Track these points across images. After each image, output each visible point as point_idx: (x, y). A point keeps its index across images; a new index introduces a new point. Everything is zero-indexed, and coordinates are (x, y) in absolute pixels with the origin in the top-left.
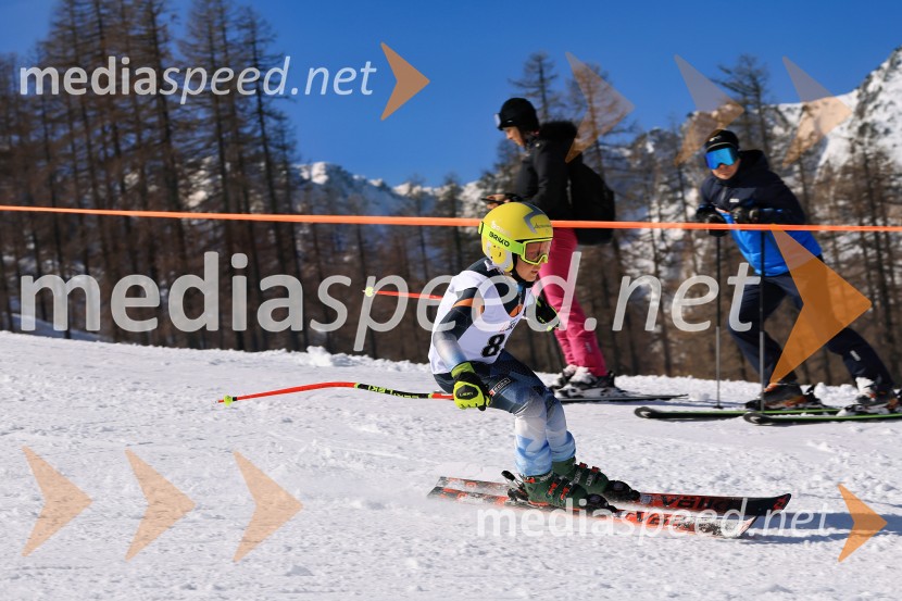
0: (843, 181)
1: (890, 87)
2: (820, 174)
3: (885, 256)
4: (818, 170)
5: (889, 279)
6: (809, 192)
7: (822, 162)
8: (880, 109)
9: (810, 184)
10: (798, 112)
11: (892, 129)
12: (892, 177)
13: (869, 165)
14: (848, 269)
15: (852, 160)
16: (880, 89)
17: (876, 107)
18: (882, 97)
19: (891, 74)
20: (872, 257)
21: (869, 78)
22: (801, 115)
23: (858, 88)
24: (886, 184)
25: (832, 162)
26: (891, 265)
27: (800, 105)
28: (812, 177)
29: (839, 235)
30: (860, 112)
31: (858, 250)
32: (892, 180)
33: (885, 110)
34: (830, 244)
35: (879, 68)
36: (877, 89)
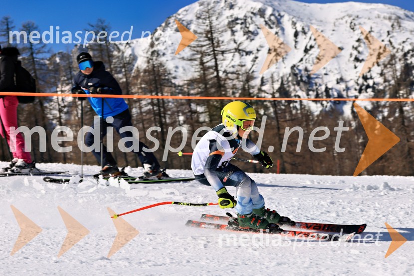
0: (144, 76)
2: (134, 73)
3: (162, 110)
4: (133, 71)
5: (164, 120)
6: (129, 81)
7: (135, 68)
8: (161, 45)
9: (130, 77)
10: (124, 45)
11: (166, 53)
12: (166, 74)
13: (155, 69)
14: (146, 116)
15: (148, 66)
19: (166, 29)
20: (156, 110)
21: (156, 30)
22: (125, 46)
24: (163, 78)
25: (139, 67)
26: (165, 114)
28: (131, 74)
29: (142, 100)
30: (152, 45)
31: (150, 107)
32: (166, 76)
33: (163, 44)
34: (138, 104)
35: (160, 26)
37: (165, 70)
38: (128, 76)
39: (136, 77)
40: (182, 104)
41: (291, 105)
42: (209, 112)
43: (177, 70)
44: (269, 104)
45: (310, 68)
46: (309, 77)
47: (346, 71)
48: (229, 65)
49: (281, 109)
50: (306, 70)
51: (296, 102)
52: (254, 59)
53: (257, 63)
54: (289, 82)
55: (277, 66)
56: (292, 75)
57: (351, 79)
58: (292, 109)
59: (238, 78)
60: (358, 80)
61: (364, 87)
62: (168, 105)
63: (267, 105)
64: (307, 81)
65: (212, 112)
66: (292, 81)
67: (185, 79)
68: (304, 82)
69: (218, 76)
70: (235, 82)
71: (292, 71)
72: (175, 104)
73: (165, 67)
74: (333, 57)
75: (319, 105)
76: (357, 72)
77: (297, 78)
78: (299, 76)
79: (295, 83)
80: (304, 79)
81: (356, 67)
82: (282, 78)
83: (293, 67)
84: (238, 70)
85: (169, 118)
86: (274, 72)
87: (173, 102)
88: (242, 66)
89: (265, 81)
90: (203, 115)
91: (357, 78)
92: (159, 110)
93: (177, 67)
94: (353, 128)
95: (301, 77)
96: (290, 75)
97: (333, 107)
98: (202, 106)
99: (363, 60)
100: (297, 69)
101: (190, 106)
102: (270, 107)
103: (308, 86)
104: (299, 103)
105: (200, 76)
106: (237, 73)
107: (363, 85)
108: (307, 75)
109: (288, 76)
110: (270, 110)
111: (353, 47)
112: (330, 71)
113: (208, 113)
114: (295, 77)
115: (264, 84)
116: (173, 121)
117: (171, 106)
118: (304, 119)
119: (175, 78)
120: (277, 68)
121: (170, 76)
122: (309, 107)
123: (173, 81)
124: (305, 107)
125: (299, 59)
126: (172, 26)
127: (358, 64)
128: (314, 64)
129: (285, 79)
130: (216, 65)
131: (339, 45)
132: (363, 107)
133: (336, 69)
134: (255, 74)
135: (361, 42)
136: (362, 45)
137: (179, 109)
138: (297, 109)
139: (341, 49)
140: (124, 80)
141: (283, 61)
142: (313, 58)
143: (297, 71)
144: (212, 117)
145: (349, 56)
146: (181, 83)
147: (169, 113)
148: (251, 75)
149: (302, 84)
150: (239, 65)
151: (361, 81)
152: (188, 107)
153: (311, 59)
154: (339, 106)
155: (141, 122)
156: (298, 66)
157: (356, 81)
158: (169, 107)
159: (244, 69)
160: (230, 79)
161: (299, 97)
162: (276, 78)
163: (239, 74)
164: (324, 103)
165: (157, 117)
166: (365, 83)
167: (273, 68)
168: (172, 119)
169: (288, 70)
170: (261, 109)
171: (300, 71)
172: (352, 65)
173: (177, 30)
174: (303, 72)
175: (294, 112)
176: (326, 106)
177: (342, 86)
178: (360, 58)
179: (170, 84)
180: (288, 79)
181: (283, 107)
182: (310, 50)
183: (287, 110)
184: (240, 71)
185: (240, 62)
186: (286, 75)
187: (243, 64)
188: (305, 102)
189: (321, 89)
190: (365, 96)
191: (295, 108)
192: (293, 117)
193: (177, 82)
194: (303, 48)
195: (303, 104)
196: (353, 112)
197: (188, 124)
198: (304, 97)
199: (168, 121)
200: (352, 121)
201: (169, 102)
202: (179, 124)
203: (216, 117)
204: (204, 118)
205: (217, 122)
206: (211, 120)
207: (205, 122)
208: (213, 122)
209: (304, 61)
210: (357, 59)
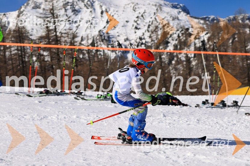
0: (13, 34)
1: (26, 10)
3: (23, 53)
4: (7, 30)
5: (24, 59)
8: (24, 16)
10: (2, 15)
12: (26, 33)
13: (20, 30)
14: (14, 56)
15: (16, 28)
16: (24, 10)
17: (23, 15)
18: (24, 12)
19: (27, 7)
20: (20, 53)
21: (21, 7)
22: (3, 16)
23: (18, 10)
24: (24, 35)
25: (11, 28)
26: (25, 55)
27: (3, 14)
28: (6, 32)
29: (11, 47)
30: (18, 16)
31: (16, 51)
32: (26, 34)
33: (25, 16)
34: (9, 50)
35: (24, 5)
36: (23, 10)
37: (26, 31)
38: (4, 33)
39: (9, 33)
40: (35, 51)
41: (98, 53)
42: (51, 55)
43: (33, 31)
44: (85, 52)
45: (109, 32)
46: (109, 37)
47: (130, 34)
48: (63, 29)
49: (92, 55)
50: (107, 33)
51: (101, 51)
53: (79, 28)
54: (97, 39)
55: (91, 30)
56: (99, 35)
57: (133, 39)
58: (98, 55)
59: (68, 36)
60: (136, 40)
61: (140, 44)
62: (27, 51)
63: (84, 52)
64: (107, 39)
65: (52, 55)
66: (99, 39)
67: (37, 36)
68: (106, 40)
69: (56, 35)
70: (66, 39)
71: (99, 34)
72: (31, 50)
73: (26, 29)
74: (123, 26)
75: (114, 53)
76: (136, 35)
77: (102, 37)
78: (103, 36)
79: (101, 40)
80: (106, 38)
81: (135, 32)
82: (93, 37)
83: (100, 31)
84: (68, 32)
85: (27, 58)
86: (89, 34)
87: (30, 48)
88: (70, 30)
89: (83, 38)
90: (47, 57)
91: (136, 39)
92: (22, 53)
93: (33, 29)
95: (104, 37)
96: (98, 36)
97: (122, 55)
98: (46, 52)
99: (140, 28)
100: (102, 32)
102: (85, 54)
103: (108, 42)
104: (102, 52)
105: (46, 34)
106: (67, 33)
107: (139, 42)
108: (107, 36)
109: (97, 36)
110: (86, 55)
111: (134, 21)
112: (121, 34)
113: (50, 56)
114: (101, 37)
115: (83, 40)
118: (105, 61)
119: (31, 35)
120: (90, 31)
121: (29, 34)
122: (108, 54)
123: (30, 37)
124: (106, 54)
125: (103, 27)
126: (31, 5)
127: (137, 31)
128: (112, 30)
129: (95, 38)
130: (55, 29)
131: (127, 20)
133: (124, 33)
134: (78, 35)
135: (139, 18)
136: (140, 20)
137: (33, 53)
138: (101, 55)
139: (127, 22)
141: (94, 28)
143: (102, 34)
144: (52, 58)
145: (131, 26)
146: (35, 39)
147: (27, 55)
148: (75, 35)
149: (104, 41)
150: (69, 29)
151: (138, 40)
154: (125, 54)
155: (10, 60)
156: (103, 31)
159: (71, 31)
160: (63, 37)
162: (90, 37)
163: (68, 34)
164: (117, 52)
165: (21, 58)
166: (141, 42)
167: (88, 31)
168: (29, 59)
169: (97, 33)
170: (81, 54)
171: (104, 33)
172: (133, 31)
173: (33, 8)
174: (105, 34)
175: (100, 57)
176: (118, 54)
177: (127, 43)
178: (138, 27)
179: (28, 39)
180: (96, 38)
181: (93, 54)
182: (109, 22)
183: (96, 55)
184: (69, 32)
185: (70, 28)
186: (96, 35)
187: (71, 28)
188: (106, 51)
189: (115, 44)
191: (100, 54)
192: (99, 60)
193: (33, 38)
194: (106, 21)
195: (105, 52)
198: (106, 48)
199: (26, 60)
201: (27, 49)
202: (33, 62)
203: (54, 59)
204: (47, 59)
205: (55, 61)
206: (51, 60)
207: (48, 61)
208: (53, 61)
209: (106, 28)
210: (136, 28)
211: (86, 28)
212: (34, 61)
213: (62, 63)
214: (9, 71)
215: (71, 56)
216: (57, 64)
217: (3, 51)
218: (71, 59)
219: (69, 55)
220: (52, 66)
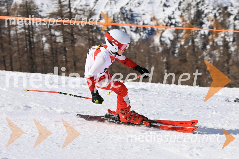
37: (34, 6)
38: (9, 8)
39: (15, 9)
40: (45, 30)
42: (63, 35)
43: (43, 6)
44: (104, 33)
45: (133, 9)
46: (132, 15)
47: (157, 13)
48: (78, 4)
50: (131, 11)
52: (96, 2)
53: (98, 5)
54: (118, 18)
55: (111, 7)
56: (121, 13)
57: (160, 19)
59: (84, 14)
60: (165, 19)
61: (169, 24)
62: (35, 30)
63: (102, 33)
64: (130, 18)
65: (65, 36)
66: (120, 18)
67: (48, 12)
68: (129, 19)
69: (70, 12)
70: (82, 16)
71: (121, 11)
72: (41, 29)
73: (34, 4)
74: (149, 3)
75: (138, 35)
76: (164, 14)
77: (124, 15)
78: (125, 14)
79: (122, 19)
80: (129, 16)
81: (164, 11)
82: (114, 15)
83: (122, 8)
84: (84, 8)
85: (36, 39)
86: (109, 11)
87: (39, 27)
88: (87, 6)
89: (102, 16)
90: (59, 37)
91: (164, 18)
92: (29, 33)
93: (43, 4)
94: (160, 51)
95: (127, 15)
96: (119, 14)
97: (147, 36)
98: (58, 32)
99: (169, 6)
100: (125, 10)
101: (50, 31)
103: (131, 21)
105: (59, 11)
106: (84, 10)
107: (168, 23)
108: (131, 14)
109: (118, 14)
112: (147, 12)
113: (62, 37)
114: (122, 15)
115: (101, 18)
116: (38, 40)
117: (37, 30)
119: (41, 11)
120: (111, 8)
121: (38, 10)
122: (131, 36)
123: (40, 13)
125: (126, 3)
127: (165, 8)
128: (136, 7)
129: (116, 16)
130: (70, 4)
132: (167, 38)
133: (151, 11)
134: (96, 12)
137: (43, 33)
140: (6, 11)
141: (115, 4)
142: (135, 3)
143: (124, 11)
144: (65, 39)
145: (159, 3)
146: (45, 15)
147: (36, 35)
148: (93, 12)
149: (127, 20)
150: (85, 5)
151: (167, 20)
152: (49, 31)
153: (134, 4)
154: (151, 36)
155: (16, 40)
156: (125, 8)
157: (164, 20)
158: (36, 31)
159: (88, 7)
160: (79, 14)
161: (125, 29)
162: (110, 15)
163: (84, 11)
164: (142, 33)
165: (28, 38)
166: (170, 22)
167: (108, 8)
168: (38, 39)
169: (118, 10)
170: (98, 35)
171: (126, 11)
172: (162, 8)
174: (128, 12)
176: (143, 36)
177: (153, 23)
178: (167, 5)
179: (37, 15)
180: (118, 16)
184: (86, 9)
185: (86, 3)
186: (117, 13)
187: (88, 4)
188: (129, 32)
189: (140, 24)
190: (169, 30)
193: (42, 14)
196: (161, 41)
197: (48, 43)
198: (128, 29)
199: (35, 40)
200: (160, 46)
201: (36, 27)
202: (42, 43)
203: (68, 40)
204: (60, 40)
205: (68, 43)
206: (64, 42)
207: (60, 42)
208: (66, 43)
209: (129, 5)
210: (165, 5)
211: (105, 4)
212: (44, 42)
213: (76, 45)
214: (14, 53)
215: (87, 37)
216: (70, 46)
217: (8, 29)
218: (88, 41)
219: (85, 35)
220: (65, 48)
